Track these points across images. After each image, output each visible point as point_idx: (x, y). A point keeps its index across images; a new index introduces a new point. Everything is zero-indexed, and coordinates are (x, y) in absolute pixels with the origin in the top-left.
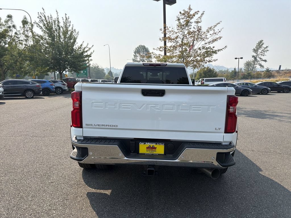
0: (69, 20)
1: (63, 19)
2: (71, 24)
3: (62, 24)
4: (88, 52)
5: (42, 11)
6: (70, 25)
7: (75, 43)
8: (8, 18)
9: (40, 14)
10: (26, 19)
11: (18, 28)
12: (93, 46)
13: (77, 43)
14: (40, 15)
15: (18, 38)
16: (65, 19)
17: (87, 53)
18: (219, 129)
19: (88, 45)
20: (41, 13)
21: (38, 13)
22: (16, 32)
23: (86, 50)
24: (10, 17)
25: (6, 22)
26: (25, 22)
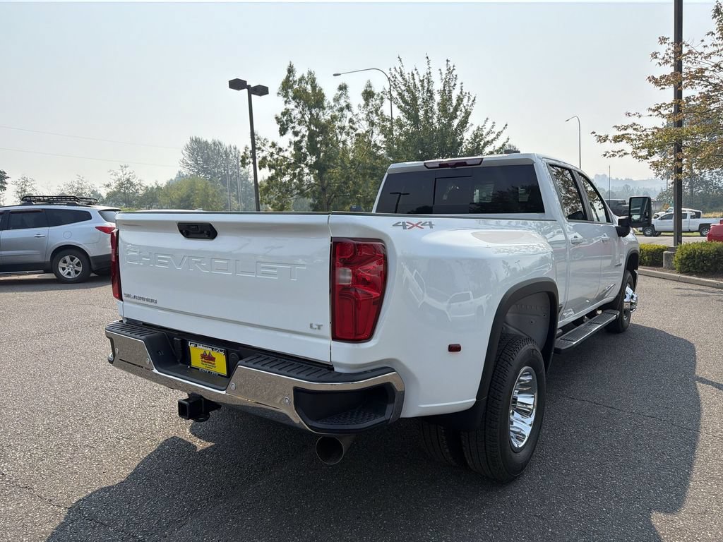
0: (454, 73)
1: (441, 73)
2: (458, 82)
3: (437, 86)
4: (494, 142)
5: (398, 65)
6: (455, 85)
7: (468, 125)
8: (341, 92)
9: (393, 70)
10: (371, 87)
11: (355, 109)
12: (506, 125)
13: (472, 125)
14: (394, 73)
15: (355, 130)
16: (445, 71)
17: (493, 145)
18: (319, 327)
19: (493, 126)
20: (395, 68)
21: (390, 69)
22: (351, 119)
23: (489, 138)
24: (343, 88)
25: (336, 100)
26: (368, 95)
